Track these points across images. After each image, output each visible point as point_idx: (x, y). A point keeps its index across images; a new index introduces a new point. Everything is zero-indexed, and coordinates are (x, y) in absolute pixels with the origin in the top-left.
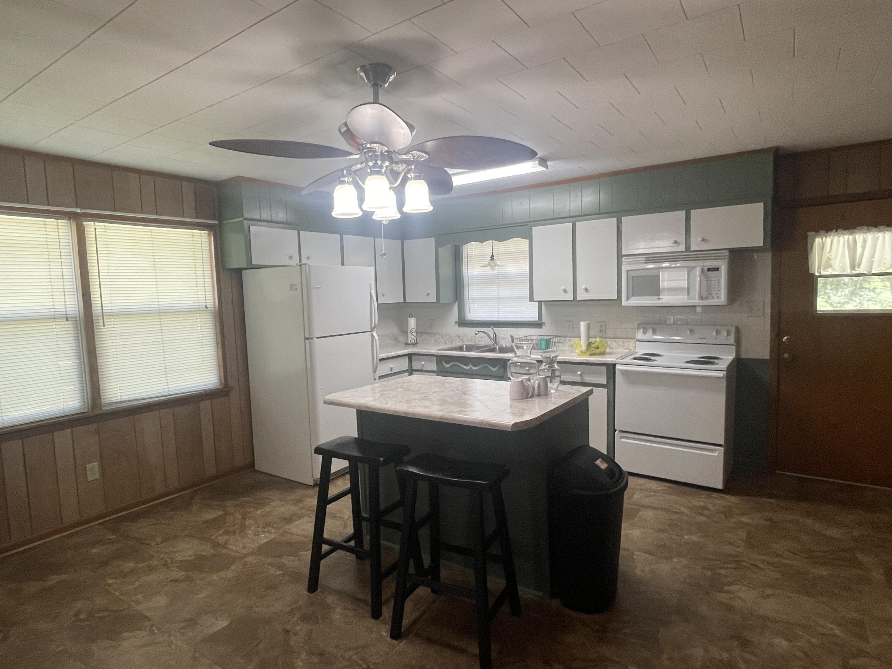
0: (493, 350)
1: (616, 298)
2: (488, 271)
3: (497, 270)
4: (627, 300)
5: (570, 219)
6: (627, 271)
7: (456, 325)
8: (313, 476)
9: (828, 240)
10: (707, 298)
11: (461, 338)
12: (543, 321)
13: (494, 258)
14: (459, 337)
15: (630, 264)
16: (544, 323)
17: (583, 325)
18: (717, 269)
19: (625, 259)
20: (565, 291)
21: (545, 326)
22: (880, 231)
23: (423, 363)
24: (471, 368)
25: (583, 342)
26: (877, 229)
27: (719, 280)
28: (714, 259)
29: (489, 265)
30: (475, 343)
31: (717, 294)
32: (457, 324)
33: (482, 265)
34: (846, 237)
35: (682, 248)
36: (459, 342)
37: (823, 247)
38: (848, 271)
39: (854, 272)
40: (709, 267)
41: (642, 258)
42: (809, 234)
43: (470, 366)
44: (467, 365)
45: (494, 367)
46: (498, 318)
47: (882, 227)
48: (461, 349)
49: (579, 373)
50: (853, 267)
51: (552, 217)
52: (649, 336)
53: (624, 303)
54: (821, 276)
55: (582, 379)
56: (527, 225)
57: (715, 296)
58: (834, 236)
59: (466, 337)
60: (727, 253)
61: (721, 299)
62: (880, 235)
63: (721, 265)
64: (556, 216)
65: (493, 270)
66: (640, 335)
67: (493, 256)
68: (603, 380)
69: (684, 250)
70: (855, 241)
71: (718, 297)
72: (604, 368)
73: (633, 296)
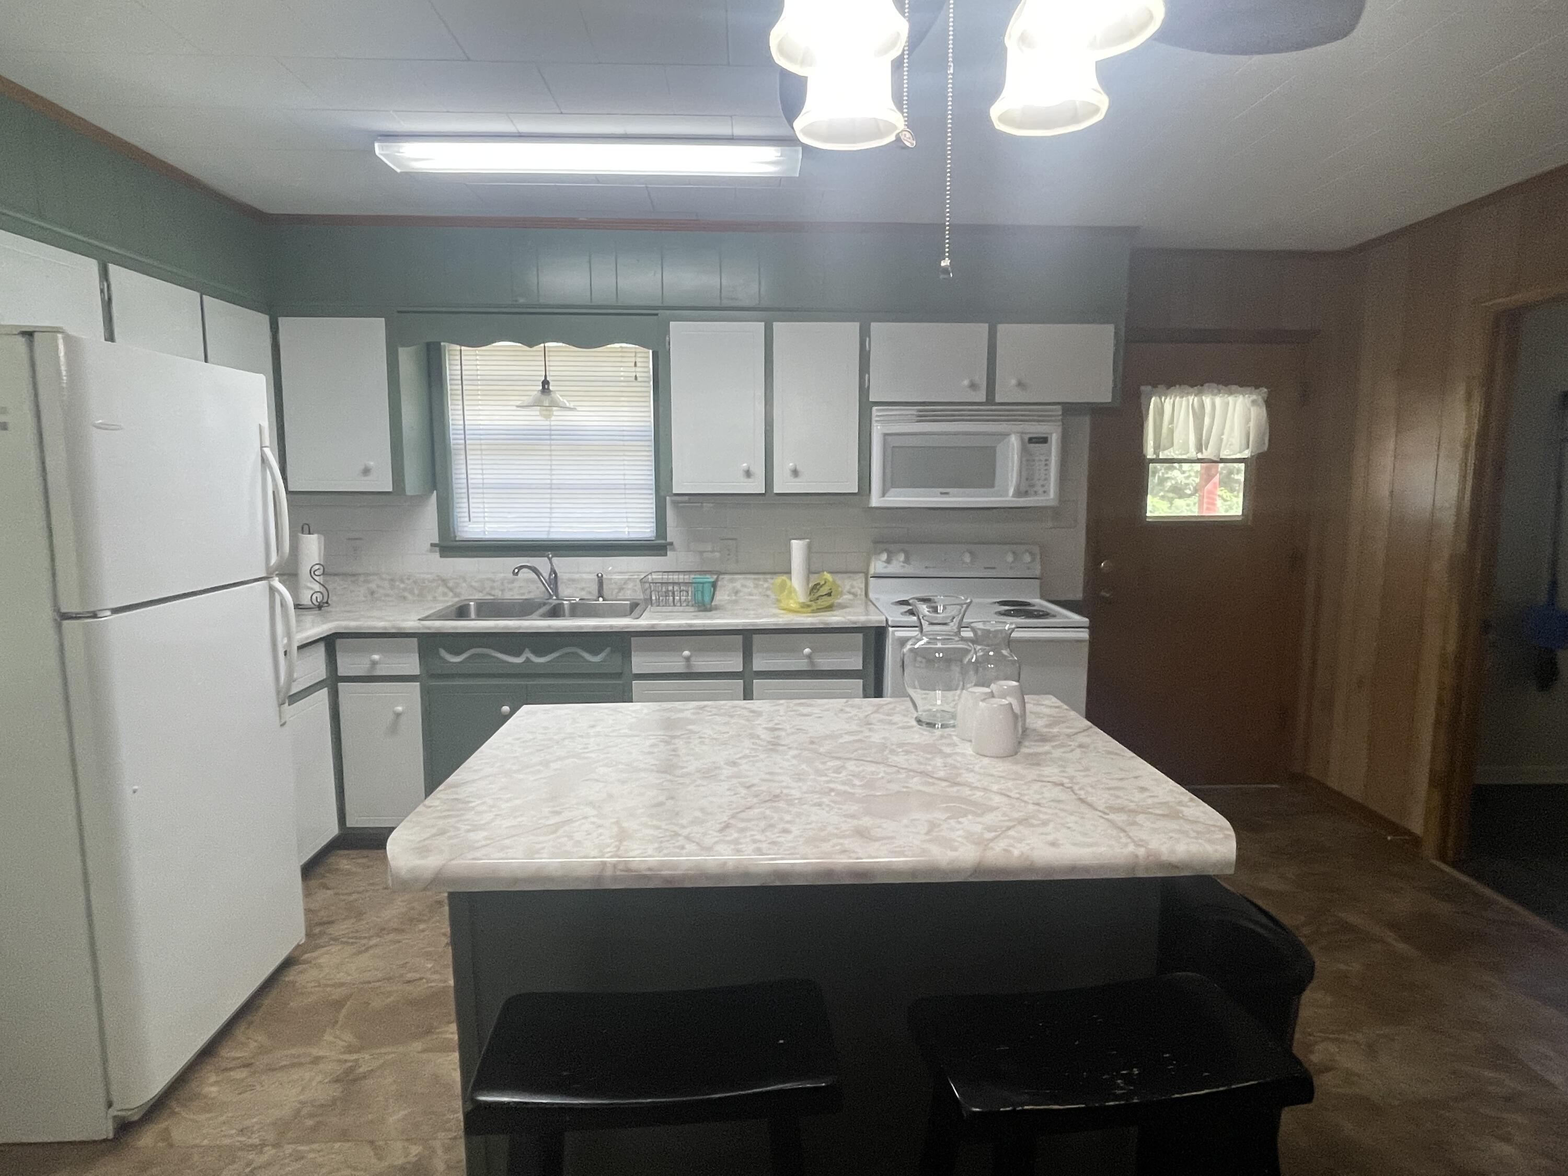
0: (555, 612)
1: (856, 491)
2: (532, 418)
3: (559, 418)
4: (883, 496)
5: (764, 314)
6: (885, 435)
7: (431, 551)
8: (110, 1105)
9: (1168, 403)
10: (1026, 492)
11: (451, 584)
12: (669, 540)
13: (551, 388)
14: (444, 582)
15: (889, 421)
16: (671, 544)
17: (797, 548)
18: (1044, 440)
19: (877, 410)
20: (748, 474)
21: (674, 550)
22: (1231, 393)
23: (376, 657)
24: (528, 660)
25: (797, 581)
26: (1226, 388)
27: (1046, 460)
28: (1039, 421)
29: (537, 403)
30: (490, 594)
31: (1043, 486)
32: (437, 549)
33: (518, 403)
34: (1191, 398)
35: (981, 396)
36: (445, 594)
37: (1160, 412)
38: (1193, 454)
39: (1200, 456)
40: (1031, 436)
41: (913, 411)
42: (1143, 388)
43: (528, 654)
44: (518, 654)
45: (595, 652)
46: (549, 532)
47: (1234, 387)
48: (461, 612)
49: (807, 651)
50: (1199, 449)
51: (716, 303)
52: (896, 567)
53: (876, 500)
54: (1158, 461)
55: (812, 663)
56: (657, 315)
57: (1041, 490)
58: (1176, 396)
59: (465, 581)
60: (1058, 410)
61: (1049, 495)
62: (1231, 399)
63: (1051, 434)
64: (726, 303)
65: (548, 417)
66: (878, 565)
67: (545, 383)
68: (855, 662)
69: (984, 400)
70: (1202, 406)
71: (1044, 492)
72: (860, 637)
73: (892, 487)
